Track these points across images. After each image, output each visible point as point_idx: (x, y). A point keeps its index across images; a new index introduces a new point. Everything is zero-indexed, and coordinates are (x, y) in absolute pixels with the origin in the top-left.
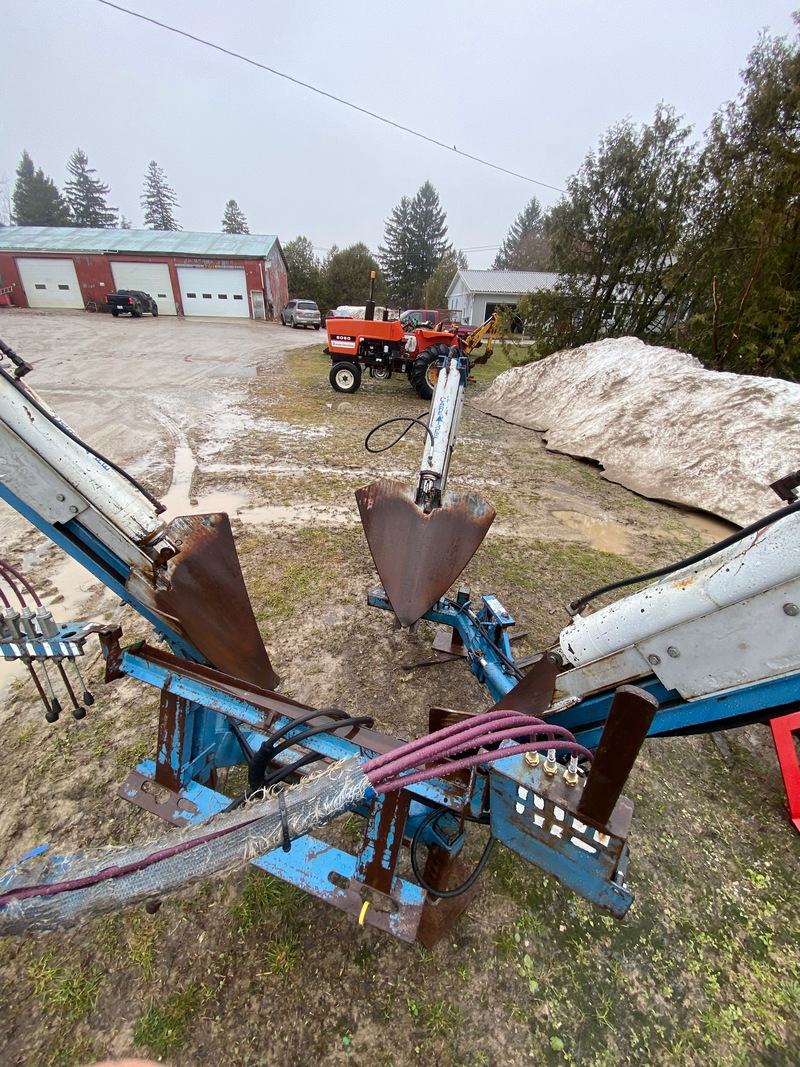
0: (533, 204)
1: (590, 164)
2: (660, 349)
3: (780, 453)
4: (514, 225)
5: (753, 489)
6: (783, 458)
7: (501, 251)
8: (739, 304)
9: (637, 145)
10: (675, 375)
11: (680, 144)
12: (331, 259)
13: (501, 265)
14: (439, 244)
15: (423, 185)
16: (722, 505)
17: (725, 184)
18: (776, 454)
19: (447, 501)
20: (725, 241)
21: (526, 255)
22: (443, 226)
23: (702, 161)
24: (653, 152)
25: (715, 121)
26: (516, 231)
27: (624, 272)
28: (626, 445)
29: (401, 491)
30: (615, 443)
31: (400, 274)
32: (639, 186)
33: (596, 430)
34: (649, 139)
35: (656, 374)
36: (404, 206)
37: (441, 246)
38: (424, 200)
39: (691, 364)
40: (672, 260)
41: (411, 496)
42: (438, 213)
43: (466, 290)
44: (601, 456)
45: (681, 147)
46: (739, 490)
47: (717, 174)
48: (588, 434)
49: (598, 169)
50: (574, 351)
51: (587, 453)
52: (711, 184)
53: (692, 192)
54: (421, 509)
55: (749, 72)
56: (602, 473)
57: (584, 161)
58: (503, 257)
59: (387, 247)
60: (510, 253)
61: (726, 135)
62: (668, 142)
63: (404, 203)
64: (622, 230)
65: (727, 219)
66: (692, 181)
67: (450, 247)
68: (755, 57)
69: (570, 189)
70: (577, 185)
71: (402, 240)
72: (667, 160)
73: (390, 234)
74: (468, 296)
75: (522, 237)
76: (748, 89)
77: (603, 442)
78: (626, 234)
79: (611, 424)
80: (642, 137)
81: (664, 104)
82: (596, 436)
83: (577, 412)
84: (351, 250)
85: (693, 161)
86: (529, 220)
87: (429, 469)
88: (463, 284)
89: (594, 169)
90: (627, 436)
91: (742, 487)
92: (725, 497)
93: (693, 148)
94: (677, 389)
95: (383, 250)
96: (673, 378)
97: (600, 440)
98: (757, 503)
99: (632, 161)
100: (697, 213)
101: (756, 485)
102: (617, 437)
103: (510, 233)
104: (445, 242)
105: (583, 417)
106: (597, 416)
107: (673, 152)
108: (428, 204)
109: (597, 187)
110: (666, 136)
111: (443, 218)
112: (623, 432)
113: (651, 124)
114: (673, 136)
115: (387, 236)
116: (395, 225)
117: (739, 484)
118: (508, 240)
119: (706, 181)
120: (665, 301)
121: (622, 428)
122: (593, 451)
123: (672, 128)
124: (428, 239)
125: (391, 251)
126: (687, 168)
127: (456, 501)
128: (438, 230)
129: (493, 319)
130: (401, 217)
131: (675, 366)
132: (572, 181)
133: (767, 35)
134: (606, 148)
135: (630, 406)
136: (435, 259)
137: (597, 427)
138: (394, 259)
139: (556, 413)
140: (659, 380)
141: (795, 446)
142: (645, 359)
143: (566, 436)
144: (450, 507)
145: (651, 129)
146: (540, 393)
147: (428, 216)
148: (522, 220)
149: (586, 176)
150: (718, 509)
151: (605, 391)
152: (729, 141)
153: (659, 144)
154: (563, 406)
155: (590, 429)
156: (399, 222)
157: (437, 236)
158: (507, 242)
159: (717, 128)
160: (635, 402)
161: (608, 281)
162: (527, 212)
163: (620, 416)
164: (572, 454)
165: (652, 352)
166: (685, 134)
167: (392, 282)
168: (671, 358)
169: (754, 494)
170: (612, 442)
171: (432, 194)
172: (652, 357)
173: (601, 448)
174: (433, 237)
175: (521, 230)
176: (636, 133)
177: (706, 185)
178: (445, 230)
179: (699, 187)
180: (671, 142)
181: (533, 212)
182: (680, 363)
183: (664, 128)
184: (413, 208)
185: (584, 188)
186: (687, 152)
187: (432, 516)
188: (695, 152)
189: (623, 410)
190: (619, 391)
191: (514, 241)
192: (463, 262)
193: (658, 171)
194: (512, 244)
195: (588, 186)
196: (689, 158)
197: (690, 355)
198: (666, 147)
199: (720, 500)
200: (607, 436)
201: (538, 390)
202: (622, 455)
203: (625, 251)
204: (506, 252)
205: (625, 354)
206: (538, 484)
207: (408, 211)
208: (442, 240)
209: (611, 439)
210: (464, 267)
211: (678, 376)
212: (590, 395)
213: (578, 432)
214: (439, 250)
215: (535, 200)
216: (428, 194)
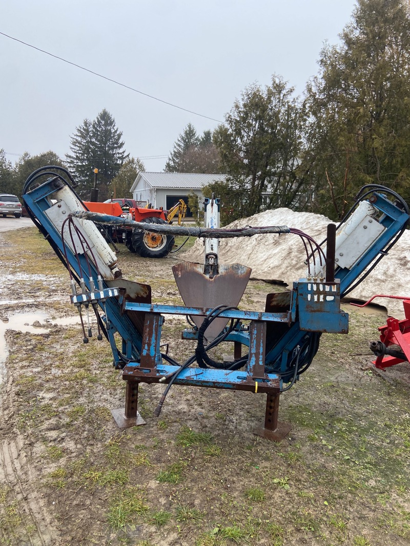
0: (190, 128)
1: (237, 107)
2: (303, 213)
3: (386, 261)
4: (177, 141)
5: (378, 282)
6: (389, 264)
7: (170, 159)
8: (343, 184)
9: (264, 97)
10: (317, 226)
11: (289, 97)
12: (23, 163)
13: (170, 169)
14: (118, 153)
15: (101, 111)
16: (364, 294)
17: (321, 120)
18: (385, 262)
19: (221, 270)
20: (327, 150)
21: (190, 162)
22: (120, 141)
23: (304, 106)
24: (274, 102)
25: (308, 86)
26: (179, 146)
27: (270, 170)
28: (298, 269)
29: (194, 268)
30: (291, 269)
31: (86, 175)
32: (270, 120)
33: (276, 263)
34: (270, 94)
35: (305, 227)
36: (86, 126)
37: (121, 155)
38: (103, 122)
39: (325, 220)
40: (298, 162)
41: (200, 270)
42: (116, 132)
43: (149, 186)
44: (284, 278)
45: (290, 98)
46: (370, 284)
47: (315, 114)
48: (272, 266)
49: (242, 109)
50: (248, 219)
51: (275, 277)
52: (312, 119)
53: (302, 123)
54: (207, 276)
55: (322, 61)
56: (287, 287)
57: (233, 105)
58: (172, 163)
59: (74, 155)
60: (177, 161)
61: (316, 93)
62: (282, 95)
63: (86, 124)
64: (265, 144)
65: (326, 138)
66: (300, 117)
67: (128, 156)
68: (324, 53)
69: (227, 121)
70: (231, 119)
71: (86, 150)
72: (283, 105)
73: (76, 146)
74: (151, 191)
75: (184, 150)
76: (323, 69)
77: (283, 269)
78: (268, 146)
79: (285, 258)
80: (266, 93)
81: (276, 75)
82: (277, 267)
83: (260, 255)
84: (42, 156)
85: (299, 106)
86: (188, 138)
87: (212, 252)
88: (145, 182)
89: (240, 109)
90: (297, 264)
91: (371, 282)
92: (363, 289)
93: (297, 99)
94: (320, 234)
95: (70, 157)
96: (316, 228)
97: (281, 268)
98: (382, 290)
99: (263, 106)
100: (307, 135)
101: (379, 280)
102: (290, 265)
103: (175, 147)
104: (124, 152)
105: (265, 257)
106: (275, 255)
107: (286, 101)
108: (106, 125)
109: (244, 119)
110: (280, 92)
111: (119, 136)
112: (294, 262)
113: (270, 85)
114: (284, 92)
115: (73, 146)
116: (79, 139)
117: (369, 281)
118: (174, 151)
119: (309, 117)
120: (299, 187)
121: (292, 260)
122: (278, 276)
123: (283, 88)
124: (109, 150)
125: (78, 158)
126: (297, 110)
127: (226, 270)
128: (117, 144)
129: (180, 203)
130: (84, 133)
131: (315, 222)
132: (228, 116)
133: (327, 43)
134: (246, 98)
135: (294, 247)
136: (116, 164)
137: (277, 261)
138: (80, 164)
139: (246, 258)
140: (308, 230)
141: (394, 257)
142: (296, 219)
143: (257, 269)
144: (224, 273)
145: (271, 88)
146: (231, 246)
147: (107, 135)
148: (182, 138)
149: (236, 114)
150: (361, 296)
151: (276, 241)
152: (317, 96)
153: (277, 96)
154: (250, 252)
155: (273, 263)
156: (83, 137)
157: (116, 148)
158: (173, 153)
159: (310, 90)
160: (297, 244)
161: (261, 175)
162: (186, 133)
163: (290, 253)
164: (264, 279)
165: (299, 215)
166: (291, 91)
167: (80, 181)
168: (312, 217)
169: (379, 285)
170: (289, 268)
171: (109, 118)
172: (300, 218)
173: (283, 273)
174: (113, 148)
175: (183, 145)
176: (262, 90)
177: (309, 119)
178: (122, 144)
179: (305, 120)
180: (284, 95)
181: (190, 133)
182: (318, 220)
183: (279, 88)
184: (94, 127)
185: (236, 120)
186: (294, 101)
187: (215, 279)
188: (299, 101)
189: (291, 249)
190: (284, 239)
191: (179, 153)
192: (141, 167)
193: (279, 112)
194: (177, 155)
195: (238, 119)
196: (296, 104)
197: (323, 215)
198: (281, 98)
199: (361, 292)
200: (284, 266)
201: (229, 245)
202: (297, 276)
203: (268, 157)
204: (174, 160)
205: (282, 218)
206: (249, 295)
207: (91, 129)
208: (121, 151)
209: (287, 267)
210: (143, 170)
211: (319, 227)
212: (266, 244)
213: (265, 266)
214: (119, 158)
215: (190, 125)
216: (105, 117)
